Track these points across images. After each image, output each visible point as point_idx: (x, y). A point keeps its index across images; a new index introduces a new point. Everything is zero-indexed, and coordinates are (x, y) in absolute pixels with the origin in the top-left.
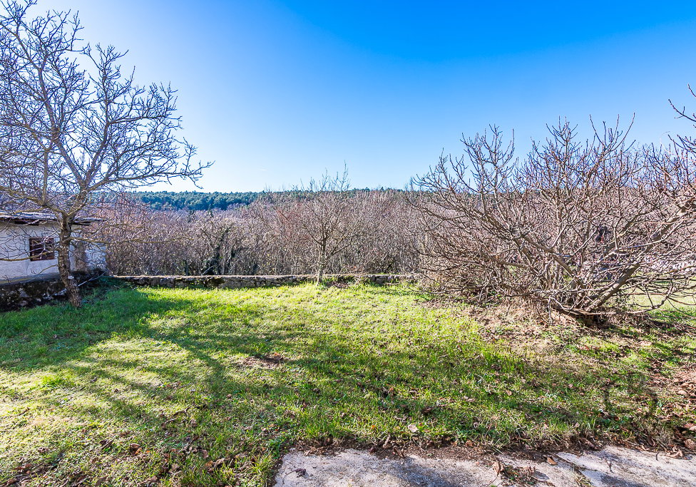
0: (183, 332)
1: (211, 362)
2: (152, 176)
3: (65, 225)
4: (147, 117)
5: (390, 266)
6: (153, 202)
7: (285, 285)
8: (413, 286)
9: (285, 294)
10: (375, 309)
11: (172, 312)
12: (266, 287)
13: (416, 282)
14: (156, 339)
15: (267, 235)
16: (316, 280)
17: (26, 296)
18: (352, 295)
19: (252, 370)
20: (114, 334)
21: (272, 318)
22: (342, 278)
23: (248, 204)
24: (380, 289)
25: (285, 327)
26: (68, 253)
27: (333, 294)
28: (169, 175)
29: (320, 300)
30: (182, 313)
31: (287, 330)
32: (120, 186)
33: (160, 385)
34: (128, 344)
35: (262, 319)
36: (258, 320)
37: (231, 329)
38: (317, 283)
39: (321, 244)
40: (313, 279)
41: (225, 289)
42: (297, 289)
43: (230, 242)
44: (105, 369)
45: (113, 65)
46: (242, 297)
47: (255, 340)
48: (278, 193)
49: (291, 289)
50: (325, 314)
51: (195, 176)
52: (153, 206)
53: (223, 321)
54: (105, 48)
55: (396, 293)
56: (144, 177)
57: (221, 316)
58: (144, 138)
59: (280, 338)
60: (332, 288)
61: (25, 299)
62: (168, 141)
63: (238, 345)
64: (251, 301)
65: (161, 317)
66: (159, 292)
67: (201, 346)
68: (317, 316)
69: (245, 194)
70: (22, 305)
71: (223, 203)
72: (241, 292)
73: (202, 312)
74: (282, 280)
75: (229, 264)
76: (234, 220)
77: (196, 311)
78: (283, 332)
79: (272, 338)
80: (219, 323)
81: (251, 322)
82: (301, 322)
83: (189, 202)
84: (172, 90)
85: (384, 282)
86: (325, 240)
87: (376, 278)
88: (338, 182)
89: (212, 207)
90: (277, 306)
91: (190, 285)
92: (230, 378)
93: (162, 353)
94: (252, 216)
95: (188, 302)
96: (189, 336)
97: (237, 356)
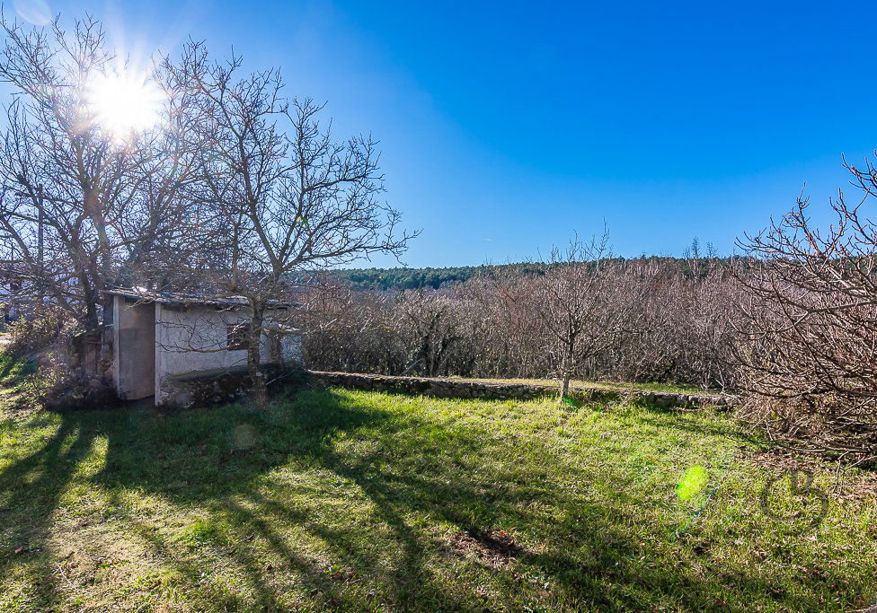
0: (372, 465)
1: (403, 533)
2: (349, 251)
3: (256, 313)
4: (345, 180)
5: (667, 371)
6: (360, 280)
7: (512, 398)
8: (727, 417)
9: (512, 414)
10: (664, 458)
11: (363, 431)
12: (486, 399)
13: (731, 410)
14: (338, 473)
15: (487, 322)
16: (559, 395)
17: (220, 391)
18: (618, 424)
19: (464, 563)
20: (291, 458)
21: (496, 457)
22: (599, 393)
23: (463, 281)
24: (664, 417)
25: (515, 476)
26: (258, 345)
27: (586, 420)
28: (369, 250)
29: (566, 429)
30: (375, 432)
31: (519, 483)
32: (314, 265)
33: (327, 568)
34: (304, 476)
35: (481, 455)
36: (474, 457)
37: (436, 469)
38: (560, 399)
39: (567, 341)
40: (554, 393)
41: (432, 398)
42: (529, 406)
43: (442, 329)
44: (267, 518)
45: (311, 121)
46: (453, 414)
47: (471, 497)
48: (501, 266)
49: (521, 405)
50: (577, 458)
51: (399, 249)
52: (362, 285)
53: (426, 452)
54: (302, 102)
55: (696, 429)
56: (340, 253)
57: (423, 442)
58: (343, 207)
59: (508, 499)
60: (582, 411)
61: (218, 394)
62: (370, 208)
63: (444, 502)
64: (465, 421)
65: (349, 437)
66: (353, 396)
67: (393, 496)
68: (567, 459)
69: (461, 269)
70: (216, 400)
71: (435, 281)
72: (453, 404)
73: (400, 434)
74: (508, 390)
75: (439, 358)
76: (447, 302)
77: (393, 431)
78: (513, 487)
79: (495, 498)
80: (420, 456)
81: (464, 459)
82: (541, 469)
83: (398, 279)
84: (373, 141)
85: (670, 405)
86: (573, 336)
87: (656, 397)
88: (594, 251)
89: (424, 285)
90: (502, 433)
91: (390, 388)
92: (429, 574)
93: (340, 502)
94: (469, 297)
95: (385, 416)
96: (379, 472)
97: (442, 527)
